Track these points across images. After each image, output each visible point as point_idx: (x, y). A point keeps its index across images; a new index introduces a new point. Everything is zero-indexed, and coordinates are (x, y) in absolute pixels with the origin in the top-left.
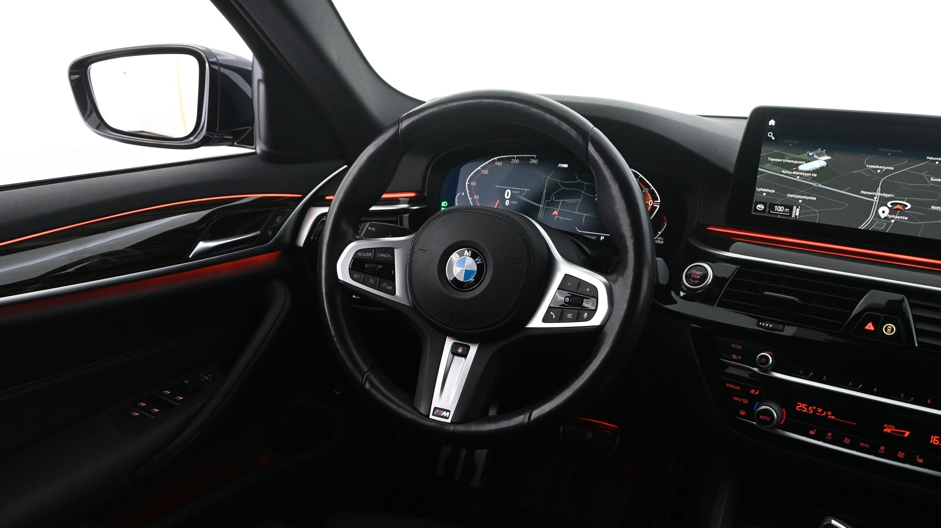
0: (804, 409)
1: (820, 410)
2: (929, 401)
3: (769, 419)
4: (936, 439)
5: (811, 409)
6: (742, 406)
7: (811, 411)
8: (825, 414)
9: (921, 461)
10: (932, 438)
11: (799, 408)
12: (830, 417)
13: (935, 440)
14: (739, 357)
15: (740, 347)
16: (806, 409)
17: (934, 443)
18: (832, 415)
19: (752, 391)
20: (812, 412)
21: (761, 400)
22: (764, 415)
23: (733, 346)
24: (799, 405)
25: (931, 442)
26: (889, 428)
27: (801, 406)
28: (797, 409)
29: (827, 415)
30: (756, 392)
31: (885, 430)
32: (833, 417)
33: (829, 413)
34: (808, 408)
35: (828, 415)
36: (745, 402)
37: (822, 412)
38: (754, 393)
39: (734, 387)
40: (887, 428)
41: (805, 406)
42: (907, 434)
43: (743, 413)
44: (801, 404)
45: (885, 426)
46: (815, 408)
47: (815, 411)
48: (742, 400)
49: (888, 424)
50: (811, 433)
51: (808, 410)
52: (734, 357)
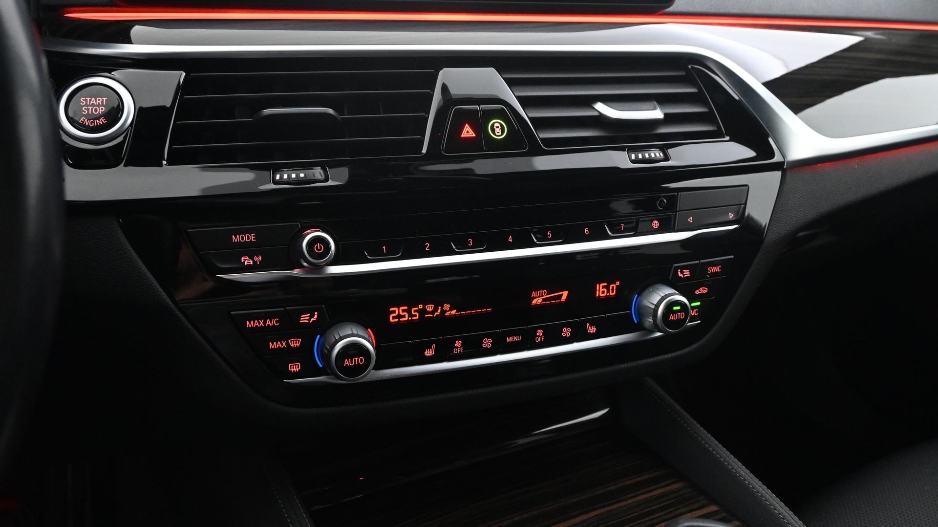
0: (404, 316)
1: (430, 308)
2: (586, 231)
3: (360, 360)
4: (603, 287)
5: (415, 311)
6: (290, 354)
7: (415, 316)
8: (439, 311)
9: (592, 330)
10: (598, 289)
11: (394, 318)
12: (448, 313)
13: (602, 290)
14: (255, 258)
15: (252, 237)
16: (407, 315)
17: (601, 295)
18: (451, 310)
19: (304, 318)
20: (417, 317)
21: (324, 327)
22: (351, 357)
23: (236, 239)
24: (394, 312)
25: (597, 295)
26: (540, 296)
27: (398, 313)
28: (391, 320)
29: (443, 312)
30: (312, 316)
31: (534, 302)
32: (454, 312)
33: (447, 307)
34: (408, 311)
35: (446, 311)
36: (295, 343)
37: (435, 310)
38: (309, 320)
39: (265, 323)
40: (536, 298)
41: (403, 311)
42: (565, 294)
43: (295, 368)
44: (396, 309)
45: (534, 294)
46: (421, 307)
47: (423, 312)
48: (287, 344)
49: (537, 290)
50: (429, 353)
51: (410, 315)
52: (247, 261)
